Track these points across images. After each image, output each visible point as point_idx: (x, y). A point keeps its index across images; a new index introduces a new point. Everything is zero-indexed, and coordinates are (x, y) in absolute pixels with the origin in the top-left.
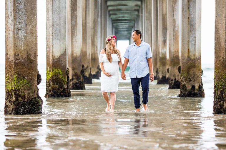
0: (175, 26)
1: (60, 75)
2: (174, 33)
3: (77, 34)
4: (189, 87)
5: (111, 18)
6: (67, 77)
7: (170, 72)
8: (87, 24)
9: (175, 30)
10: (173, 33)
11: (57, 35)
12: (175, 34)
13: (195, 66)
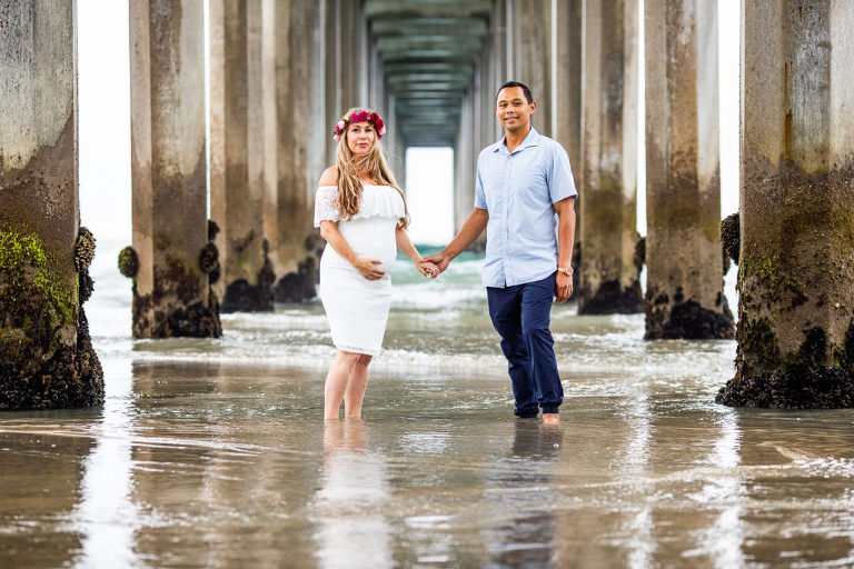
0: (675, 23)
1: (37, 271)
2: (673, 60)
3: (178, 63)
4: (790, 341)
5: (380, 54)
6: (76, 281)
7: (653, 255)
8: (250, 36)
9: (677, 44)
10: (665, 58)
11: (18, 35)
12: (677, 65)
13: (824, 213)
